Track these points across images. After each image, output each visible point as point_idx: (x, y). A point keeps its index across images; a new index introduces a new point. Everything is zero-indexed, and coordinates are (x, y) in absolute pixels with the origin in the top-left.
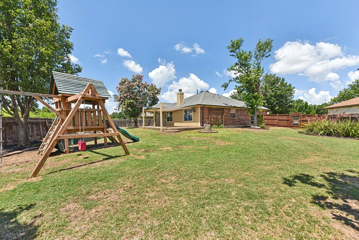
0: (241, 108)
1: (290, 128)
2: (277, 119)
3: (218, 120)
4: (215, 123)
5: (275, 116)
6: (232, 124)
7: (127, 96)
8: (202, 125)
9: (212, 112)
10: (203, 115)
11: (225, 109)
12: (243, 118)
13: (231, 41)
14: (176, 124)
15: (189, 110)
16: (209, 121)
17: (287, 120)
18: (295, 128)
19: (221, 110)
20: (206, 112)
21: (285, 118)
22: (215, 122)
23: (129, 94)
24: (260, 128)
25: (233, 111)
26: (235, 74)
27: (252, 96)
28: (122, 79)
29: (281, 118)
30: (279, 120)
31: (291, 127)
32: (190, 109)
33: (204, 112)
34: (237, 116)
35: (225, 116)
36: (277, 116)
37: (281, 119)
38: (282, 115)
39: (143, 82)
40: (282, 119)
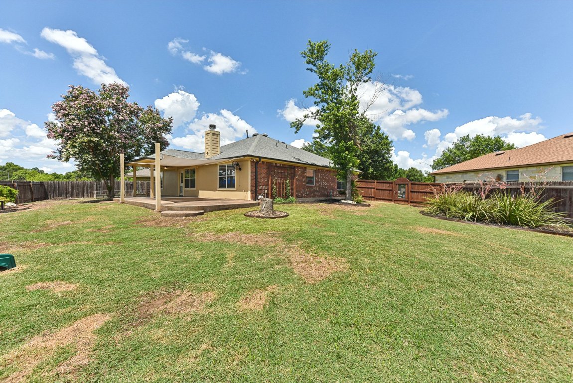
0: (323, 167)
1: (393, 203)
2: (374, 188)
3: (286, 188)
4: (280, 193)
5: (373, 182)
6: (308, 196)
7: (84, 126)
8: (255, 197)
9: (275, 172)
10: (256, 178)
11: (298, 167)
12: (325, 186)
13: (308, 43)
14: (202, 194)
15: (228, 167)
16: (268, 190)
17: (390, 190)
18: (400, 202)
19: (289, 169)
20: (263, 172)
21: (385, 186)
22: (279, 191)
23: (89, 124)
24: (355, 203)
25: (310, 173)
26: (315, 103)
27: (345, 147)
28: (74, 88)
29: (380, 186)
30: (377, 189)
31: (395, 201)
32: (231, 164)
33: (258, 170)
34: (317, 182)
35: (297, 180)
36: (374, 182)
37: (380, 188)
38: (382, 181)
39: (130, 102)
40: (382, 188)
